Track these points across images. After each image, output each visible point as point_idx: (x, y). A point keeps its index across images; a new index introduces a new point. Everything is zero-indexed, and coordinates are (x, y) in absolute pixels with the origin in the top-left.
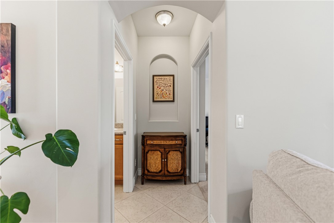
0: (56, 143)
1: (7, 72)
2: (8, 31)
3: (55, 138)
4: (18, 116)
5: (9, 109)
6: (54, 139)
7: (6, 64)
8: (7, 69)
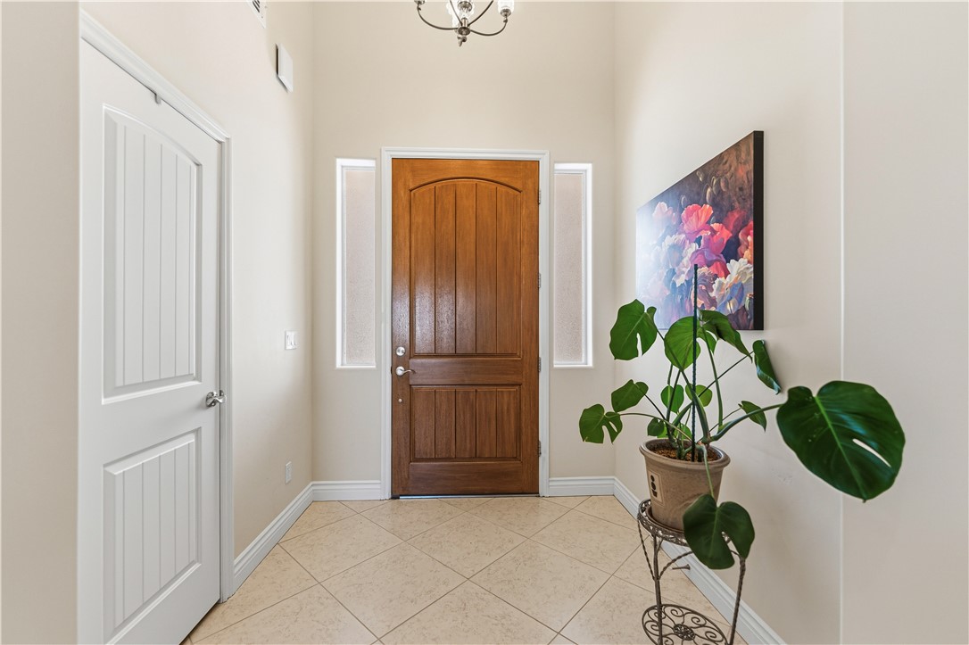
0: (822, 416)
1: (747, 241)
2: (748, 154)
3: (818, 401)
4: (767, 336)
5: (750, 320)
6: (817, 406)
7: (746, 225)
8: (748, 234)
